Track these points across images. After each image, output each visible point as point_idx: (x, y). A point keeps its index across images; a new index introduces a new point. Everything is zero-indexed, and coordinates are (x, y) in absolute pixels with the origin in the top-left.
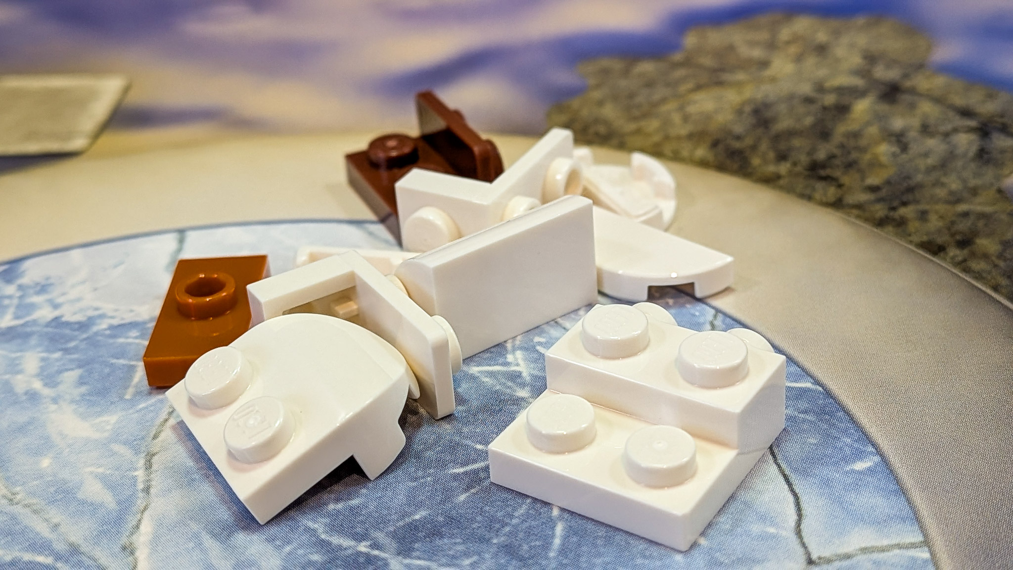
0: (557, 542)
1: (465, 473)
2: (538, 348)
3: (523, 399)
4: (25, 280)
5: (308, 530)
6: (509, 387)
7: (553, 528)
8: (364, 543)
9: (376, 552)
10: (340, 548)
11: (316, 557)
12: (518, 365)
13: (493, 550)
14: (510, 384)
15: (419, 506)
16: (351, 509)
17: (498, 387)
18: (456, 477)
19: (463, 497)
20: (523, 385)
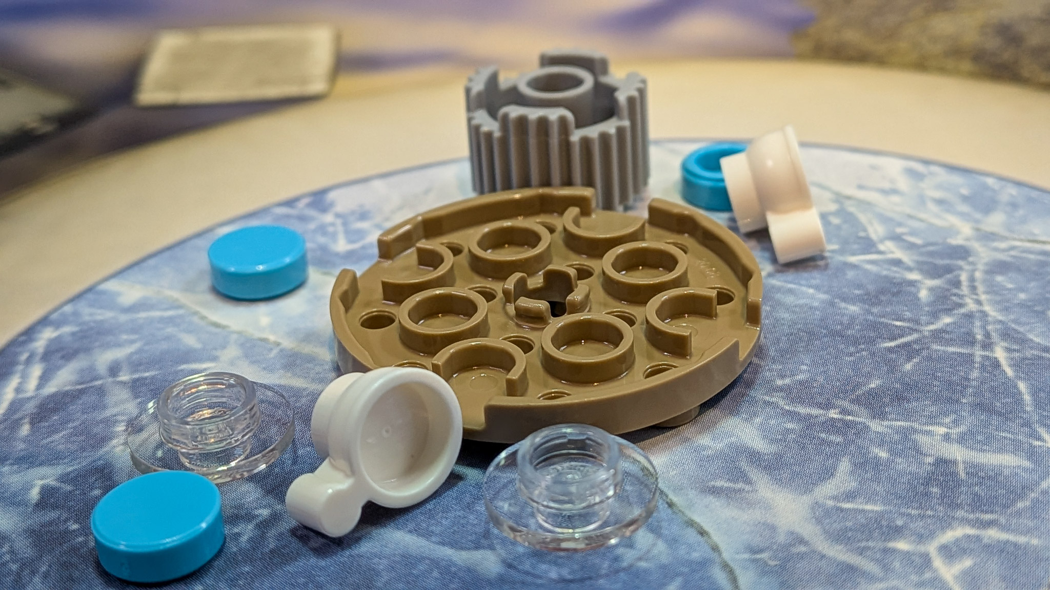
0: (1027, 398)
1: (898, 346)
2: (905, 237)
3: (916, 281)
4: (339, 208)
5: (768, 403)
6: (896, 272)
7: (1016, 387)
8: (832, 411)
9: (850, 418)
10: (810, 416)
11: (790, 426)
12: (892, 252)
13: (968, 408)
14: (895, 269)
15: (869, 376)
16: (801, 383)
17: (885, 273)
18: (890, 350)
19: (908, 367)
20: (910, 269)
